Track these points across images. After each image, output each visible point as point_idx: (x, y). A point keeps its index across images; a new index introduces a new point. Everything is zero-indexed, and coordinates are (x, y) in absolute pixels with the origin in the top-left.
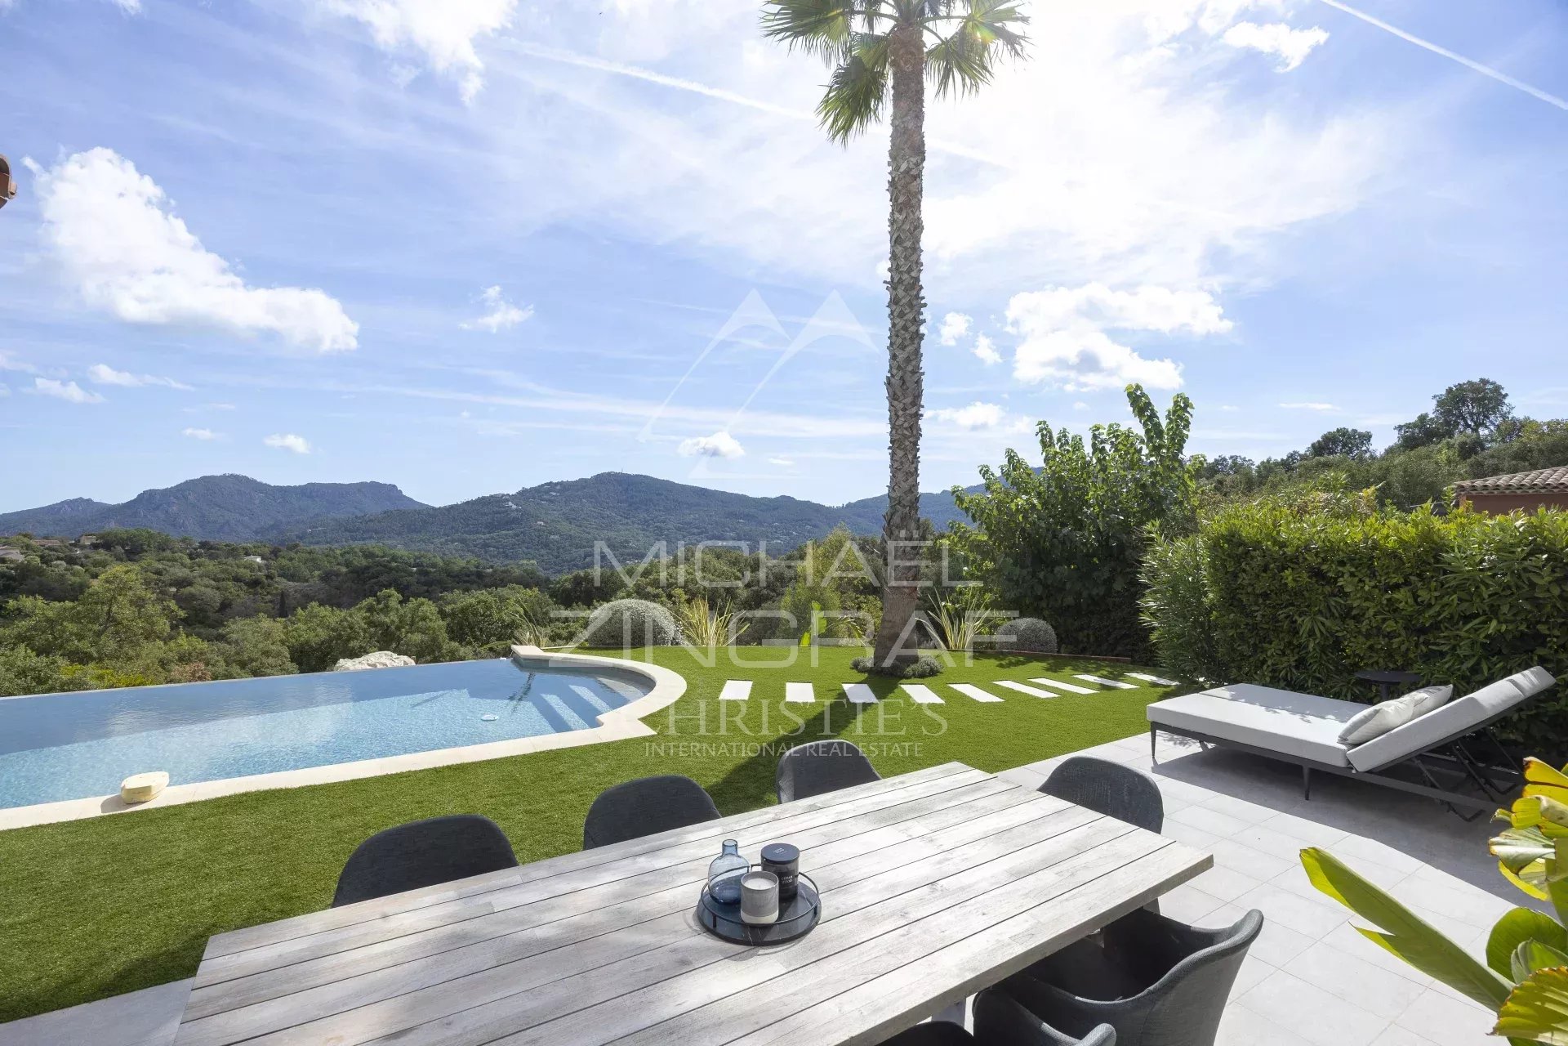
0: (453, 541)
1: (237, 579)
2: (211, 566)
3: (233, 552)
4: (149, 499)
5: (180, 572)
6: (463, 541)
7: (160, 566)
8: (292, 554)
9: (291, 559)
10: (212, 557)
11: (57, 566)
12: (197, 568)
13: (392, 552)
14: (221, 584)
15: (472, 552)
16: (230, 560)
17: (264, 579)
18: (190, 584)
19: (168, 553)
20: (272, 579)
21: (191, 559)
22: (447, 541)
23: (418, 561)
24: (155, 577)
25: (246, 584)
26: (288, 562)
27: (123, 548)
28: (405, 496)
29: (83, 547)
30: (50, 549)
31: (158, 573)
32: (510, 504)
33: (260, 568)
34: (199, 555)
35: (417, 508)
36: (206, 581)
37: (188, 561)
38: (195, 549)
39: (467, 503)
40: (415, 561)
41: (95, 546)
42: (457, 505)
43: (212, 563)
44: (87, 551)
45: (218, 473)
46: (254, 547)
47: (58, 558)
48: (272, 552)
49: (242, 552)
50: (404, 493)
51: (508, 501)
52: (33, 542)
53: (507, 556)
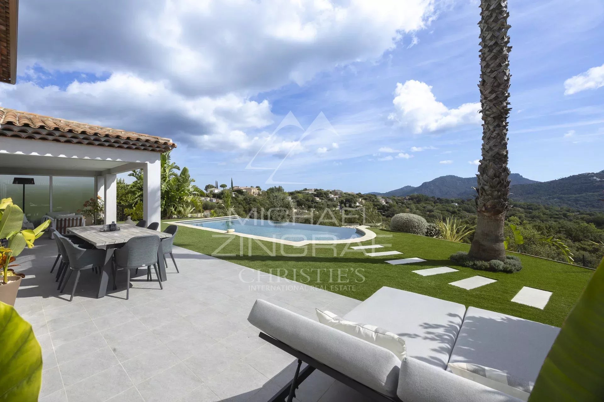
0: (553, 198)
1: (448, 211)
2: (440, 206)
3: (447, 201)
4: (425, 185)
5: (429, 207)
6: (560, 198)
7: (425, 206)
8: (469, 203)
9: (468, 204)
10: (441, 203)
11: (399, 205)
12: (436, 206)
13: (514, 203)
14: (443, 212)
15: (567, 203)
16: (447, 204)
17: (457, 211)
18: (433, 211)
19: (428, 202)
20: (460, 211)
21: (435, 203)
22: (549, 198)
23: (529, 207)
24: (423, 208)
25: (451, 212)
26: (467, 206)
27: (416, 200)
28: (524, 178)
29: (406, 199)
30: (399, 200)
31: (424, 207)
32: (595, 178)
33: (457, 207)
34: (437, 202)
35: (531, 183)
36: (438, 211)
37: (433, 204)
38: (436, 200)
39: (562, 179)
40: (527, 207)
41: (409, 199)
42: (556, 180)
43: (441, 205)
44: (407, 201)
45: (445, 175)
46: (455, 200)
47: (400, 202)
48: (461, 202)
49: (450, 202)
50: (523, 177)
51: (593, 176)
52: (395, 198)
53: (593, 206)
